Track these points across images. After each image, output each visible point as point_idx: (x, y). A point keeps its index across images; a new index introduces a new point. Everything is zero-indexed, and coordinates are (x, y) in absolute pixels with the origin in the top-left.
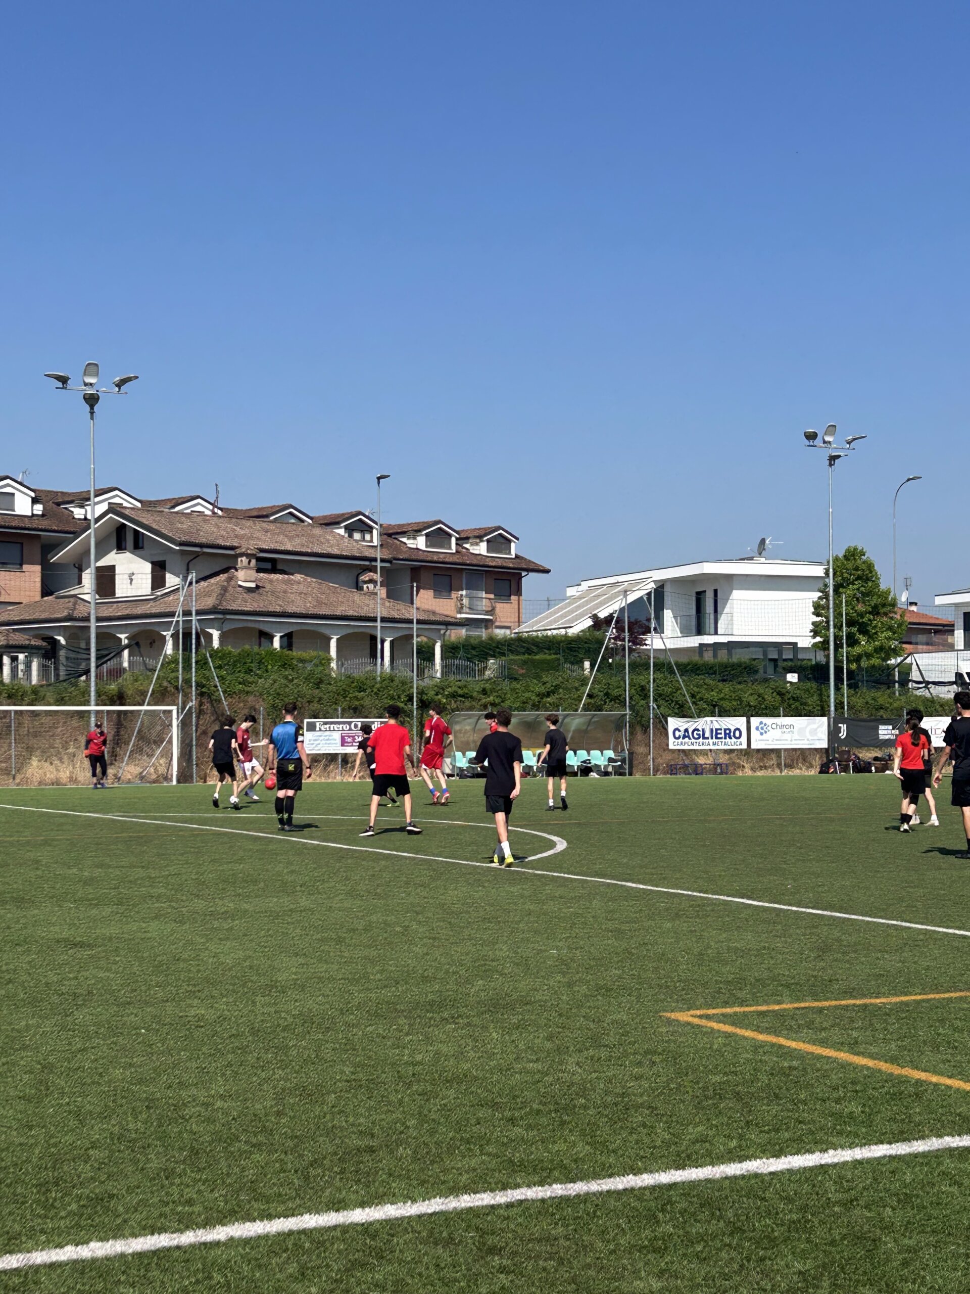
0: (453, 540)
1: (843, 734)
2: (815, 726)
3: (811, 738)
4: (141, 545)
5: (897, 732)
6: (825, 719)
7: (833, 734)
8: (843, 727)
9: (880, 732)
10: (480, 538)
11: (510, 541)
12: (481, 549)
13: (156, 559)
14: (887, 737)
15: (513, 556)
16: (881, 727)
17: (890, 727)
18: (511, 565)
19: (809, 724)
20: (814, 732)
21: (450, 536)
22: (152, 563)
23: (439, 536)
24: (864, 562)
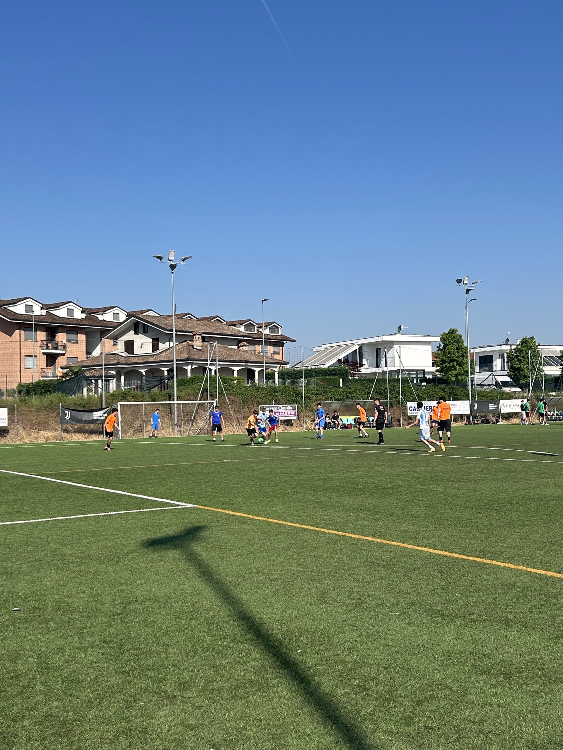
0: (256, 327)
1: (476, 408)
2: (465, 405)
3: (463, 409)
4: (146, 331)
5: (496, 406)
6: (468, 401)
7: (471, 406)
8: (476, 405)
9: (490, 407)
10: (266, 327)
11: (278, 328)
12: (267, 331)
13: (154, 337)
14: (493, 409)
15: (280, 335)
16: (490, 404)
17: (493, 404)
18: (280, 339)
19: (462, 404)
20: (464, 407)
21: (254, 326)
22: (153, 339)
23: (249, 326)
24: (457, 335)
